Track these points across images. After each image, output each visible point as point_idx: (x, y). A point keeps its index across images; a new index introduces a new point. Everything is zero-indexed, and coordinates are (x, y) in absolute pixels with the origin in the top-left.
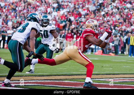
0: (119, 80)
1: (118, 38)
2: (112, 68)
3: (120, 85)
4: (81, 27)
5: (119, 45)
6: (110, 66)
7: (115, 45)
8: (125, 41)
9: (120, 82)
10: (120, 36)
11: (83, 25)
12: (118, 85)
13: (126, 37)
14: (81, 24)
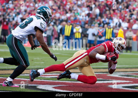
0: (51, 75)
1: (51, 27)
2: (43, 61)
3: (52, 81)
4: (9, 15)
5: (52, 35)
6: (42, 60)
7: (47, 35)
8: (59, 31)
9: (53, 78)
10: (53, 26)
11: (10, 12)
12: (50, 81)
13: (60, 27)
14: (9, 11)
